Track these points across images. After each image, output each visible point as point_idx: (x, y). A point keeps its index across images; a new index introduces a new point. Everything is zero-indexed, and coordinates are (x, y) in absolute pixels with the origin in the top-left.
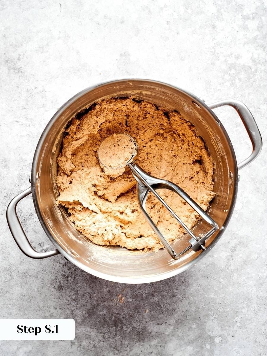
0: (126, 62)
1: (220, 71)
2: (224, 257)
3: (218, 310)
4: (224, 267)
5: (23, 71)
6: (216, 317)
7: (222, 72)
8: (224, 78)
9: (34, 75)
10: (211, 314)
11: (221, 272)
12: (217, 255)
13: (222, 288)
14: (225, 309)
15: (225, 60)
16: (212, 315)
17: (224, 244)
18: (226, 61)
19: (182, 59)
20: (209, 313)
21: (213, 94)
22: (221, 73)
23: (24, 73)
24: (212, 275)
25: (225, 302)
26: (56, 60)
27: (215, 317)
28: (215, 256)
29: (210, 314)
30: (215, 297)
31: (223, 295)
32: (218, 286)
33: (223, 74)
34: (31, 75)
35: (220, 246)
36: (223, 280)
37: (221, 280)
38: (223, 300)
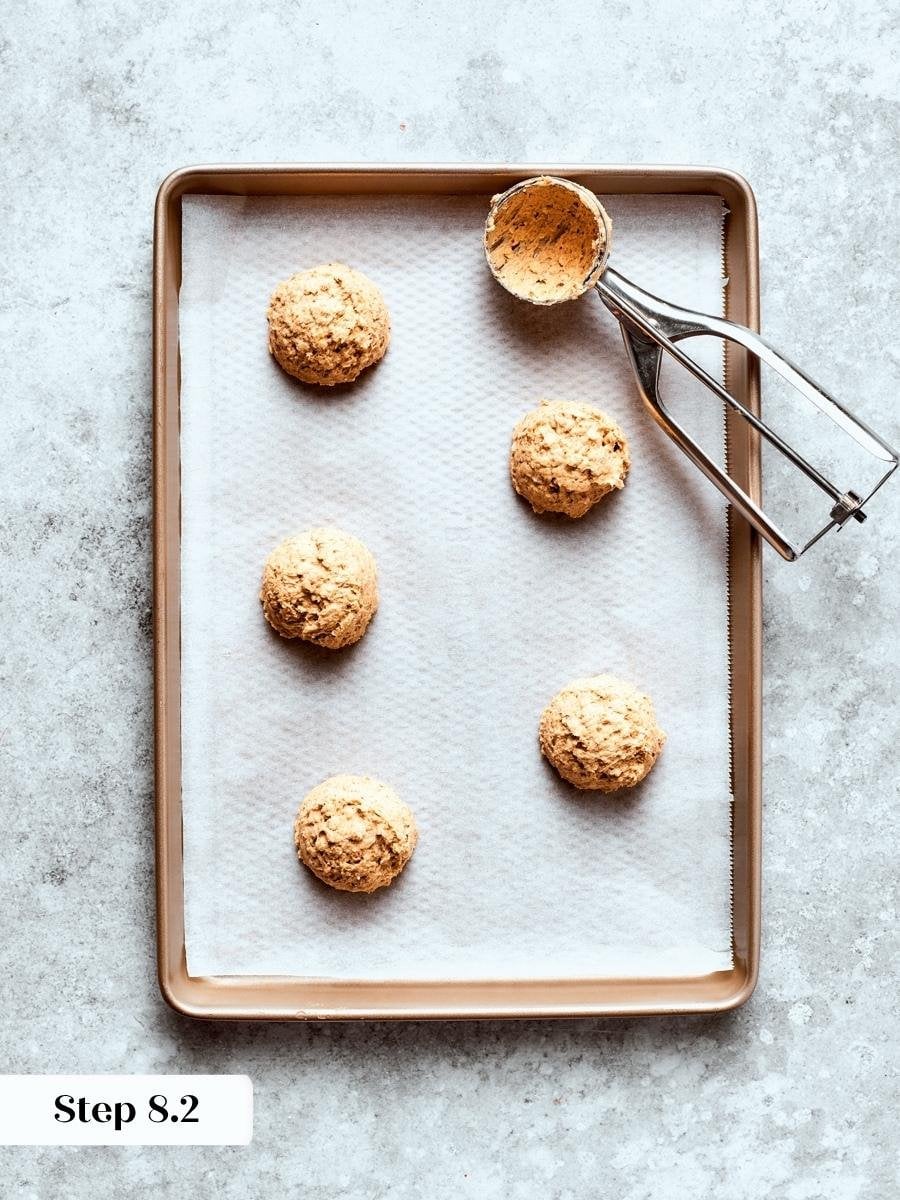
0: (488, 87)
1: (803, 117)
2: (820, 737)
3: (801, 913)
4: (819, 771)
5: (141, 118)
6: (794, 938)
7: (807, 122)
8: (813, 142)
9: (179, 131)
10: (775, 927)
11: (810, 788)
12: (795, 730)
13: (814, 841)
14: (823, 909)
15: (819, 81)
16: (781, 930)
17: (819, 693)
18: (820, 85)
19: (676, 79)
20: (771, 924)
21: (779, 195)
22: (805, 125)
23: (147, 124)
24: (780, 799)
25: (824, 889)
26: (255, 80)
27: (788, 939)
28: (790, 733)
29: (771, 927)
30: (789, 871)
31: (817, 864)
32: (798, 832)
33: (809, 130)
34: (171, 130)
35: (806, 699)
36: (814, 815)
37: (810, 814)
38: (815, 879)
